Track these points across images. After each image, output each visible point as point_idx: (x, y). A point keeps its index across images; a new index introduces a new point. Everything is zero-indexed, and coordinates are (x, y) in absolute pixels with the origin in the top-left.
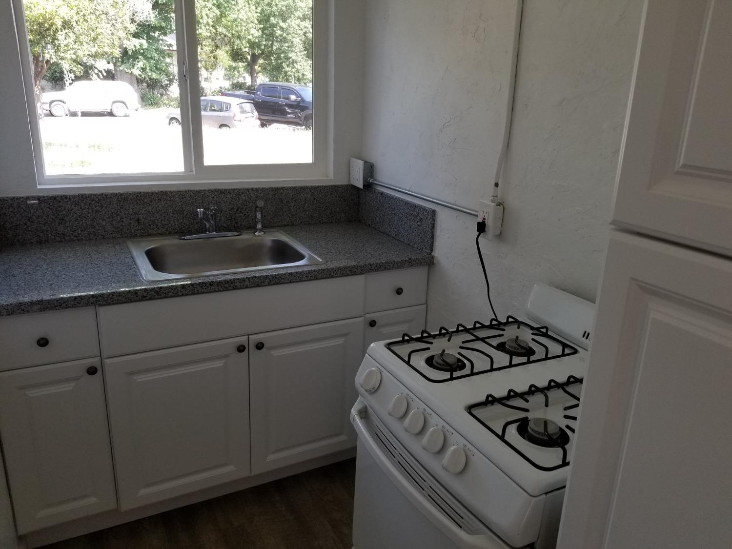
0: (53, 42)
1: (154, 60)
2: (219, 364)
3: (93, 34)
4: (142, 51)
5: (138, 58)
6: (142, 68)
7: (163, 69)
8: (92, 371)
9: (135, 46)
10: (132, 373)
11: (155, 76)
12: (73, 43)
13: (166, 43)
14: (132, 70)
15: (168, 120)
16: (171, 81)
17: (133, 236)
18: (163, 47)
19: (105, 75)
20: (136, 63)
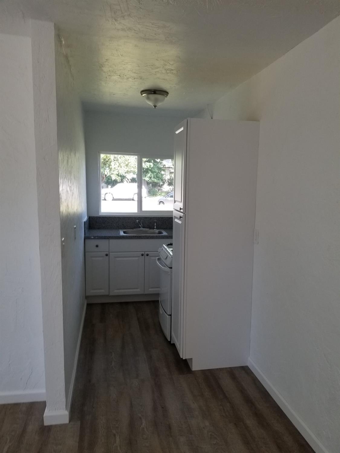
0: (109, 166)
1: (156, 173)
2: (137, 258)
3: (127, 163)
4: (150, 169)
5: (148, 172)
6: (150, 177)
7: (160, 177)
8: (107, 255)
9: (147, 166)
10: (115, 257)
11: (156, 180)
12: (118, 167)
13: (163, 164)
14: (145, 178)
15: (159, 202)
16: (164, 183)
17: (121, 229)
18: (161, 166)
19: (130, 181)
20: (147, 174)
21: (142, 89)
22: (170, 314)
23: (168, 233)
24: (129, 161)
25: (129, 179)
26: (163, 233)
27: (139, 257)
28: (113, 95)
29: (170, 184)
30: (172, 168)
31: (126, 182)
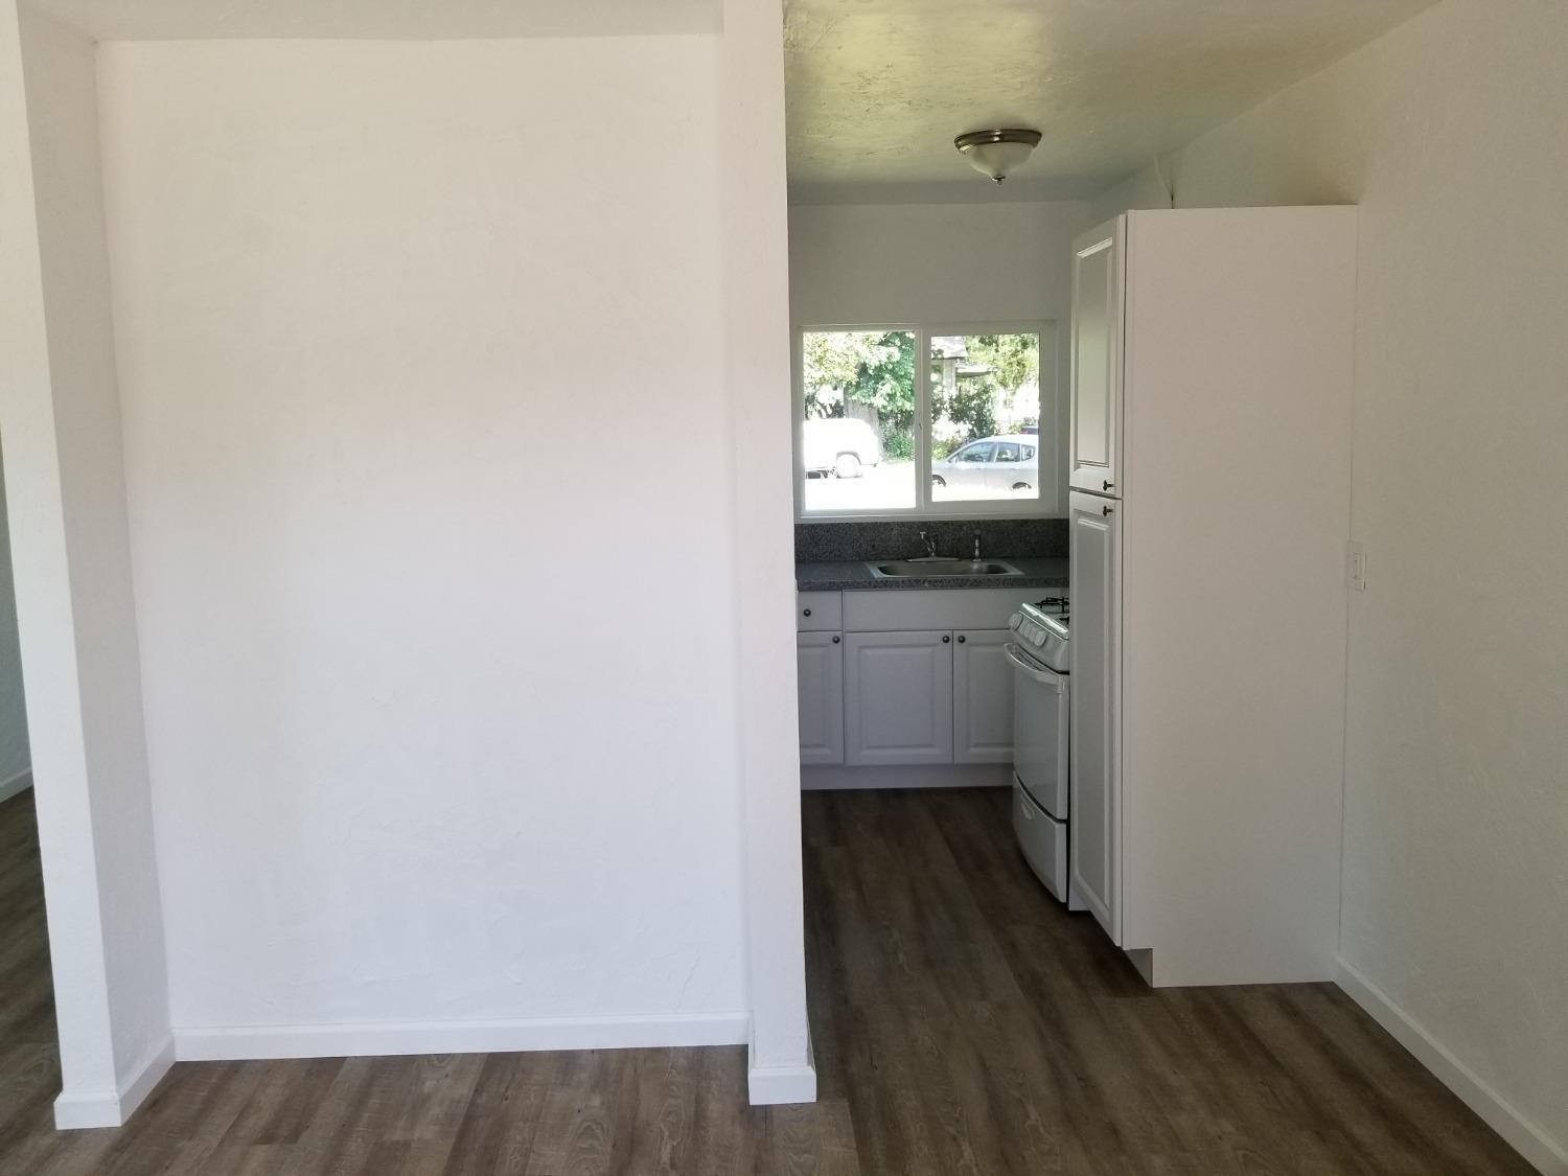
1: (910, 379)
2: (929, 650)
3: (819, 351)
4: (890, 366)
5: (883, 378)
6: (889, 395)
8: (836, 641)
9: (879, 360)
11: (909, 406)
13: (934, 348)
14: (872, 400)
16: (937, 412)
19: (830, 411)
20: (880, 386)
21: (960, 131)
22: (1065, 817)
23: (1023, 571)
24: (828, 345)
25: (826, 403)
26: (1005, 572)
27: (934, 645)
28: (868, 154)
29: (958, 416)
30: (961, 358)
31: (815, 414)
